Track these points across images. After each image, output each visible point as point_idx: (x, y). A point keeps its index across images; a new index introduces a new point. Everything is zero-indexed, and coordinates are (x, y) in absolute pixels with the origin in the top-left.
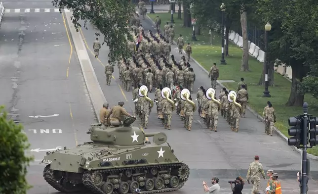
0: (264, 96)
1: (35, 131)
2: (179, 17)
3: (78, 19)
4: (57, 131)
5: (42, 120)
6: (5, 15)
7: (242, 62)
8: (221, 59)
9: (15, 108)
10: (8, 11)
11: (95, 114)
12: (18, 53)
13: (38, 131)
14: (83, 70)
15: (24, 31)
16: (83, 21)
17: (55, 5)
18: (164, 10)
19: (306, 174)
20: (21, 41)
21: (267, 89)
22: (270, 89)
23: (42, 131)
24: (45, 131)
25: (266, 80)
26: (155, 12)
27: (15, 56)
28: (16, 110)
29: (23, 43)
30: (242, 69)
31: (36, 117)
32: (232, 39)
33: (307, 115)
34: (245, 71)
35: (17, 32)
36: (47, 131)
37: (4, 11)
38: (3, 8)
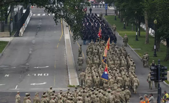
0: (154, 56)
1: (35, 75)
2: (119, 17)
3: (57, 19)
4: (46, 75)
5: (40, 69)
6: (32, 17)
7: (146, 39)
8: (136, 38)
9: (28, 63)
10: (34, 15)
11: (67, 66)
12: (35, 36)
13: (37, 75)
14: (66, 44)
15: (40, 25)
16: (60, 20)
17: (46, 12)
18: (112, 14)
19: (160, 95)
20: (38, 30)
21: (155, 53)
22: (157, 53)
23: (39, 75)
24: (40, 74)
25: (155, 48)
26: (108, 15)
27: (34, 37)
28: (28, 64)
29: (39, 31)
30: (146, 43)
31: (37, 68)
32: (144, 28)
33: (160, 65)
34: (147, 43)
35: (37, 26)
36: (41, 75)
37: (32, 15)
38: (32, 14)
